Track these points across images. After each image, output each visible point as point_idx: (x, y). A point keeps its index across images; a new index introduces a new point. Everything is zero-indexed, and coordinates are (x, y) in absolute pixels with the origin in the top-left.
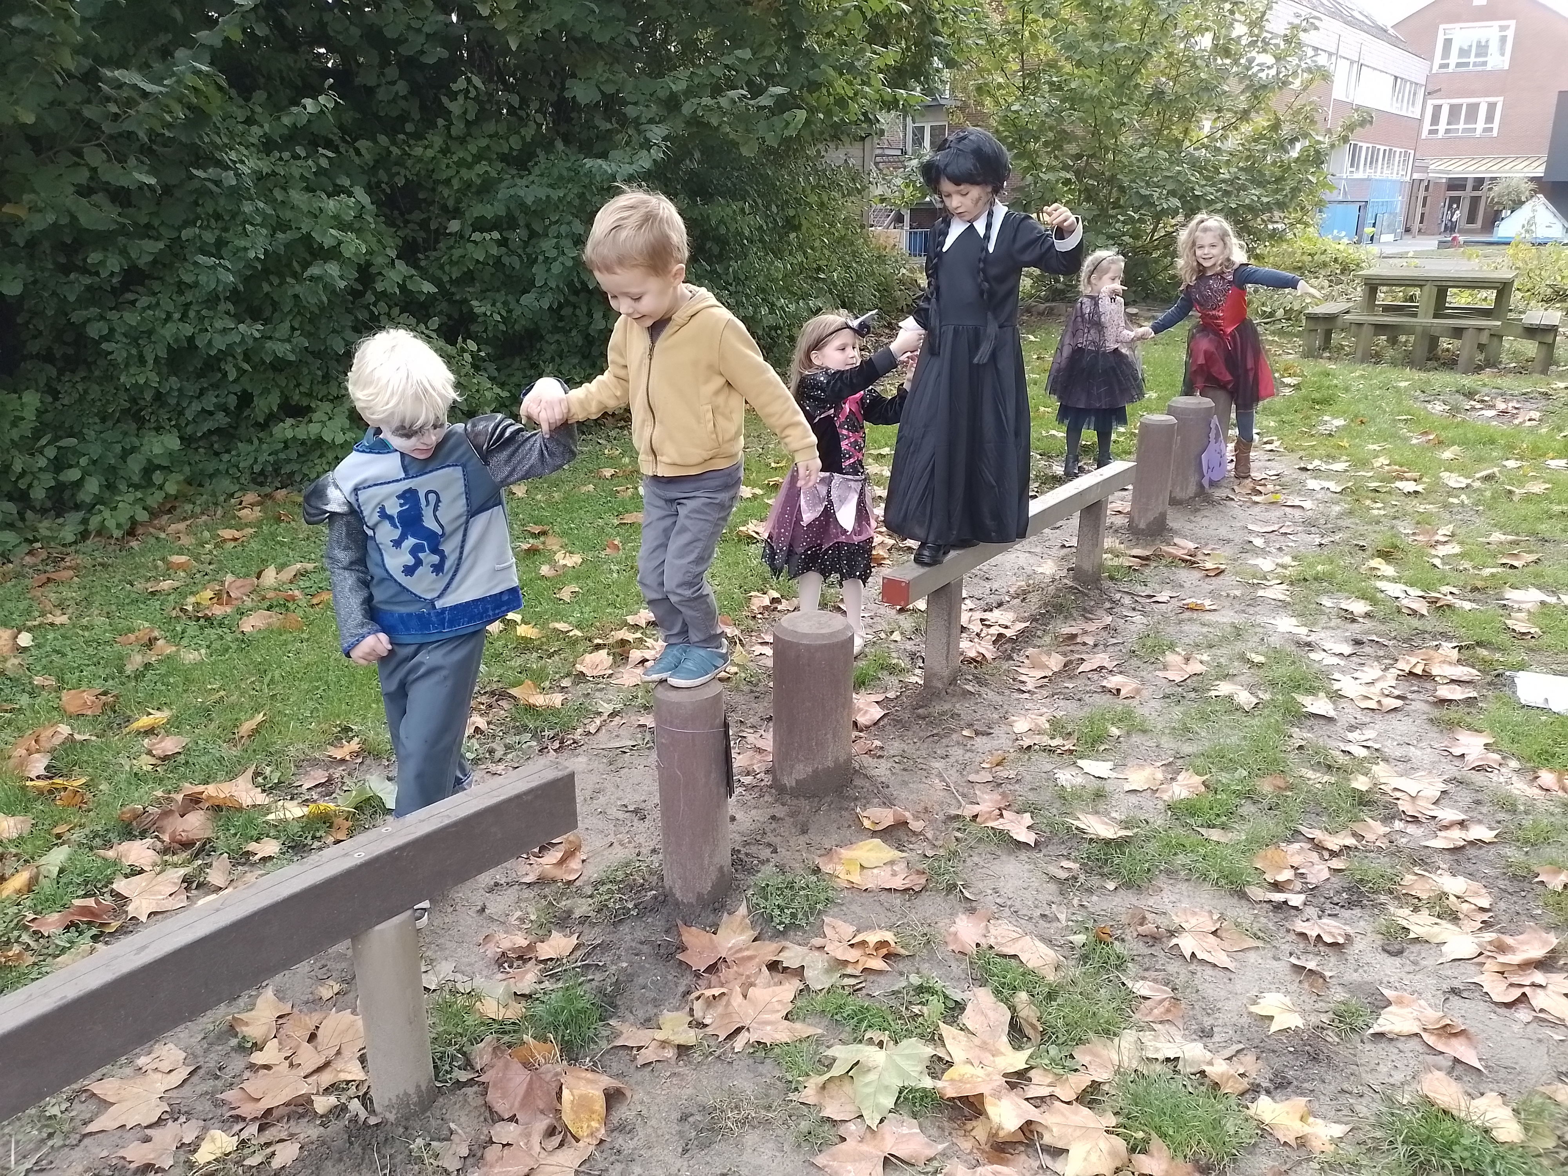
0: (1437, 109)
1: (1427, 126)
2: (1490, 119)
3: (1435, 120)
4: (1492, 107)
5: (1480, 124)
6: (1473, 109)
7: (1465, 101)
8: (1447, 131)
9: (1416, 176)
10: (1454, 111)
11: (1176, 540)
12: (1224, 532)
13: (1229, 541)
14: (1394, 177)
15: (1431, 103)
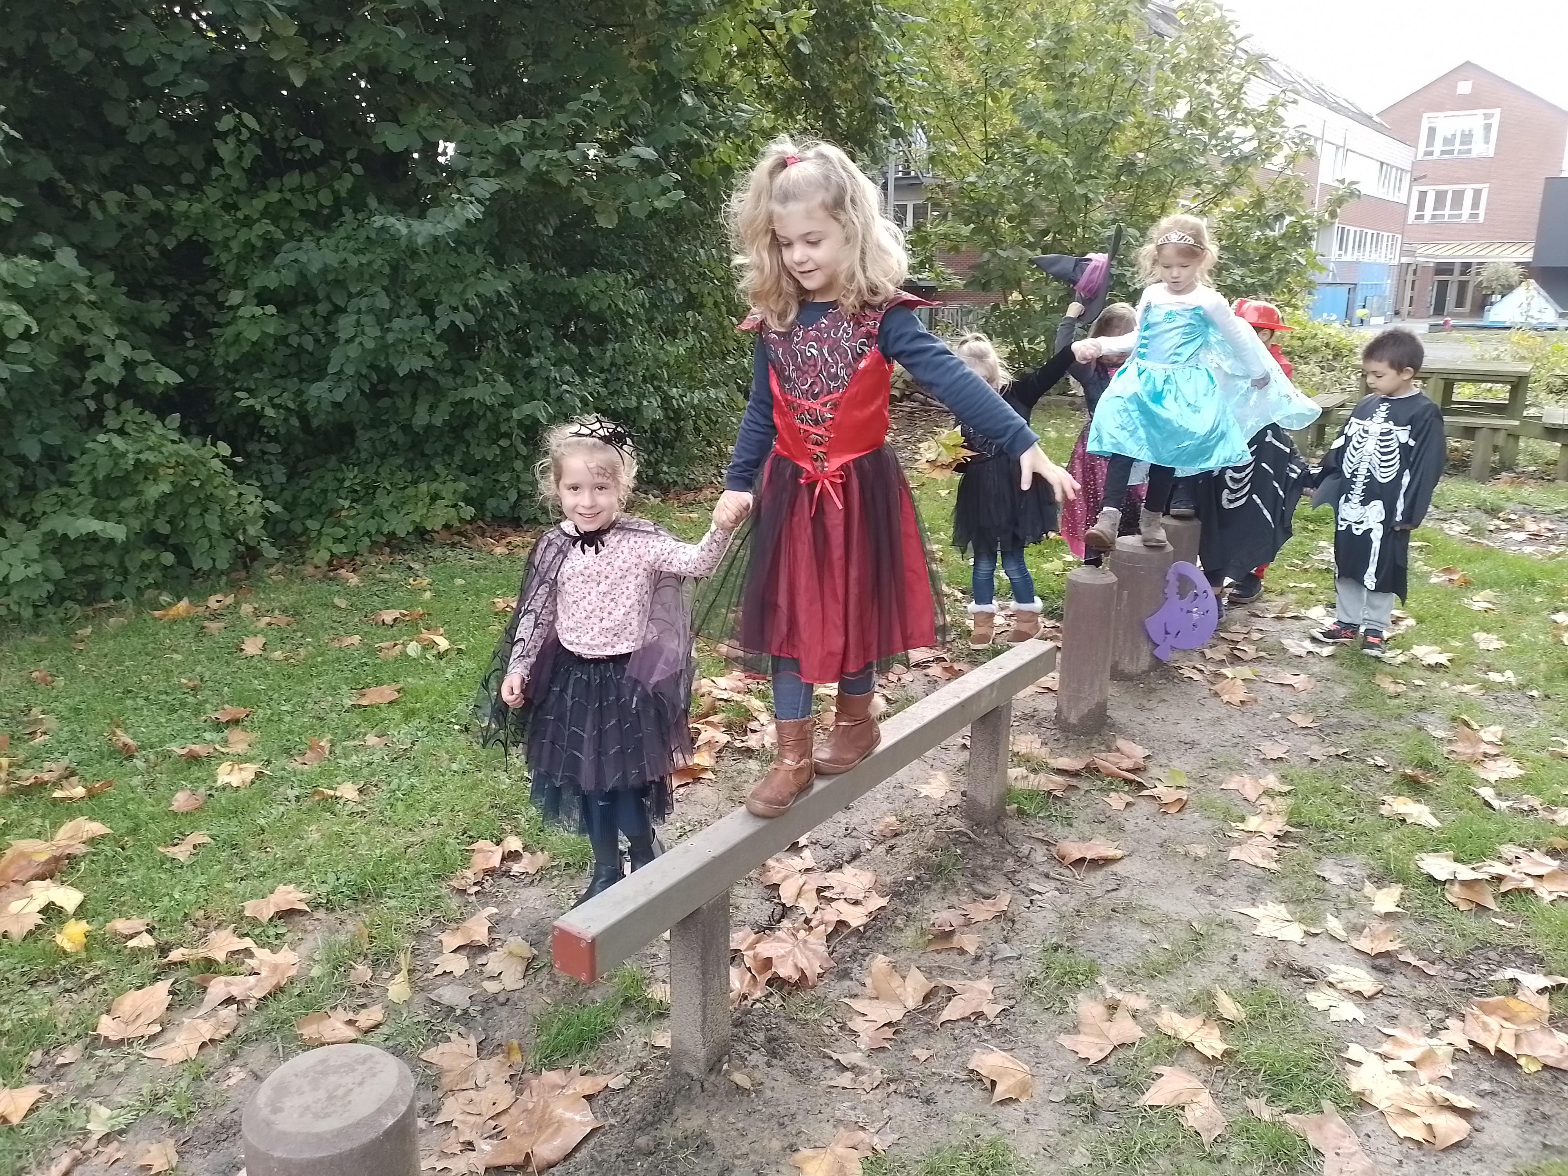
0: (1423, 195)
1: (1413, 212)
2: (1475, 205)
3: (1421, 206)
4: (1477, 194)
5: (1466, 210)
6: (1458, 196)
7: (1450, 188)
8: (1434, 217)
9: (1404, 260)
10: (1440, 197)
11: (1121, 743)
12: (1187, 729)
13: (1193, 744)
14: (1382, 260)
15: (1416, 190)
